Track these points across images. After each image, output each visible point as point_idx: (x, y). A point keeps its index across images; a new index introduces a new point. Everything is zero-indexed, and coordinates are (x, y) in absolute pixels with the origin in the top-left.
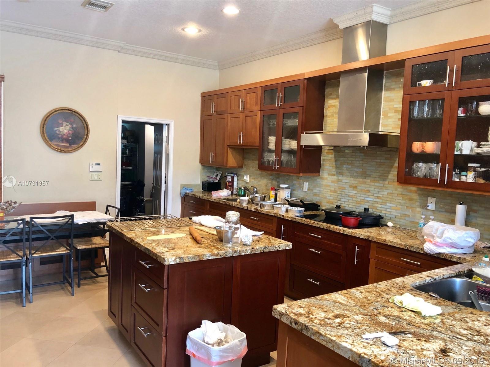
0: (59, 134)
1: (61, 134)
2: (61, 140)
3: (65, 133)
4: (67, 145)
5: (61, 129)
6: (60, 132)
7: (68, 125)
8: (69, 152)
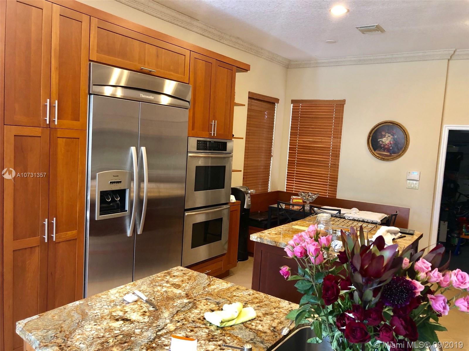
0: (382, 144)
1: (384, 144)
2: (383, 149)
3: (386, 144)
4: (388, 154)
5: (384, 140)
6: (383, 142)
7: (390, 136)
8: (388, 160)
